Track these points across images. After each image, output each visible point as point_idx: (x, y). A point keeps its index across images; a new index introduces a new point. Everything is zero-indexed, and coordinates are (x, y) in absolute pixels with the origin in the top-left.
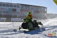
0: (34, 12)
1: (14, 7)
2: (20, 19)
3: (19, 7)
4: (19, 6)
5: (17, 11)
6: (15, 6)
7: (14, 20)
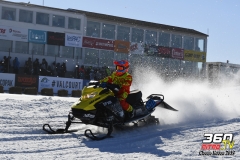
0: (146, 50)
1: (55, 24)
2: (81, 81)
3: (78, 28)
4: (79, 20)
5: (67, 43)
6: (59, 21)
7: (50, 87)
